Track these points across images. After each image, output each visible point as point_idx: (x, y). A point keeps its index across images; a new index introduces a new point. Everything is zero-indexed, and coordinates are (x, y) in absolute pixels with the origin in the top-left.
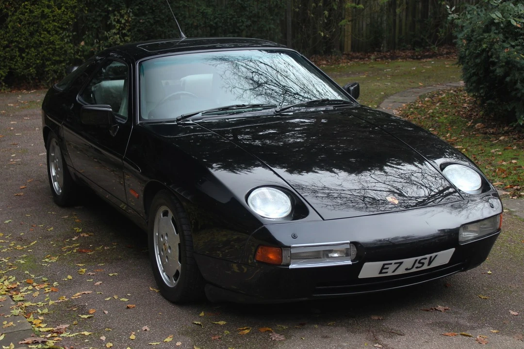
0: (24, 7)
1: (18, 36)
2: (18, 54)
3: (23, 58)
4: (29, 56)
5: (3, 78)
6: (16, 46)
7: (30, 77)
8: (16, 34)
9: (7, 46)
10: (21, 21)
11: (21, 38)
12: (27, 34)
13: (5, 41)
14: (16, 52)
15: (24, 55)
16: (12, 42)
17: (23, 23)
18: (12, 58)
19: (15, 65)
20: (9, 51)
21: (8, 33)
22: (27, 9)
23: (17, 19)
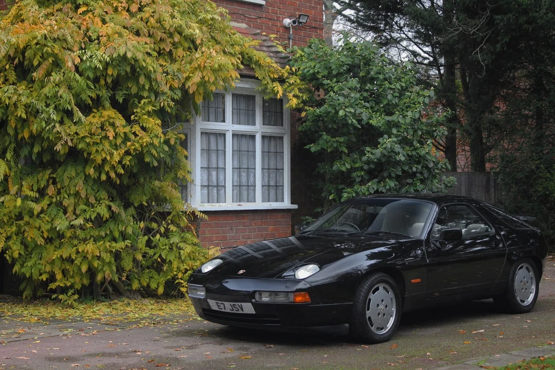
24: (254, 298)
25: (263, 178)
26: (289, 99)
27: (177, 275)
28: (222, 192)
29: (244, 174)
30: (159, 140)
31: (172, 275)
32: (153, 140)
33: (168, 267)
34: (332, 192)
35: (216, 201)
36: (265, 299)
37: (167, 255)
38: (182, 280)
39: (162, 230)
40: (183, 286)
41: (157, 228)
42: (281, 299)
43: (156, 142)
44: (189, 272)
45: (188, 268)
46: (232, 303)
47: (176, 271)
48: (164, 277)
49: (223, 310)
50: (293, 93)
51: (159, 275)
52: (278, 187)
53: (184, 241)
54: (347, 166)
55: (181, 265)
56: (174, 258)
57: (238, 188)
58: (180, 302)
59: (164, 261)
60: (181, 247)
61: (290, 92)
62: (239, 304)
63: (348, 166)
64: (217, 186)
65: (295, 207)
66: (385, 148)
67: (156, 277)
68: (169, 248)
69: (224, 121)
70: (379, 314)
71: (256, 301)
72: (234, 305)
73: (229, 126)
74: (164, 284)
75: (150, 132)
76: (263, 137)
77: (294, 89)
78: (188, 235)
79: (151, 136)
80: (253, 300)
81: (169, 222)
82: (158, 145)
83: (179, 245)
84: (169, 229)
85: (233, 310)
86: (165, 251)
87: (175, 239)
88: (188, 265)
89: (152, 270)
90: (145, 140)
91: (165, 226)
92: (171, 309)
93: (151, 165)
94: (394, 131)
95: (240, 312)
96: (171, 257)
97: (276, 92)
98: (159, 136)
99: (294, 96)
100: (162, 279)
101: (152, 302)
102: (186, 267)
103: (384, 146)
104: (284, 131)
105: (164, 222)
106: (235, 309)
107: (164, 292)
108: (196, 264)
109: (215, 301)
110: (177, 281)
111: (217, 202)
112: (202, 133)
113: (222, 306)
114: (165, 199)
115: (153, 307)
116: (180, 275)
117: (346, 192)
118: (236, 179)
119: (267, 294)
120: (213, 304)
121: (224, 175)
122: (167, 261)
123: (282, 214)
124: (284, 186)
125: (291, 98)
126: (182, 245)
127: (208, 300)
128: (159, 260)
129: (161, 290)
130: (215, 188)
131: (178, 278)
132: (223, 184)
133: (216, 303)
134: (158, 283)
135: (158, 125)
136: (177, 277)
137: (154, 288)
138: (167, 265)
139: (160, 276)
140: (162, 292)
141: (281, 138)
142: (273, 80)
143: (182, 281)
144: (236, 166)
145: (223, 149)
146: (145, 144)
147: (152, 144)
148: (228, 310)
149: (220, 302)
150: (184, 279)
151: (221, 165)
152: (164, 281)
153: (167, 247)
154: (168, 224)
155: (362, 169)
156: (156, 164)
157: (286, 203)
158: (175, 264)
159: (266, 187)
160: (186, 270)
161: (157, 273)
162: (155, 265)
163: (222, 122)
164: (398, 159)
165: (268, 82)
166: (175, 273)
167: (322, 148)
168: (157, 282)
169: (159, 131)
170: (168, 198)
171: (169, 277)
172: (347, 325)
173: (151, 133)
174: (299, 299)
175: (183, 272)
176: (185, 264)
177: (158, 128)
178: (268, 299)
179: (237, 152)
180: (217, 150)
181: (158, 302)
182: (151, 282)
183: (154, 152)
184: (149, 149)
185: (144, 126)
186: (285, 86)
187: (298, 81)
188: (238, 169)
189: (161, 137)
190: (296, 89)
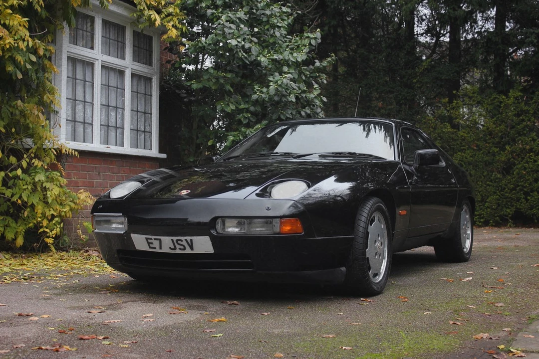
0: (529, 157)
1: (522, 181)
2: (523, 196)
3: (527, 200)
4: (533, 199)
5: (510, 216)
6: (521, 190)
7: (535, 217)
8: (521, 180)
9: (514, 189)
10: (525, 169)
11: (525, 183)
12: (531, 180)
13: (511, 185)
14: (521, 195)
15: (529, 198)
16: (518, 186)
17: (527, 170)
18: (518, 200)
19: (520, 206)
20: (515, 193)
21: (514, 178)
22: (531, 159)
23: (522, 167)
24: (214, 228)
25: (132, 121)
26: (168, 28)
27: (41, 222)
28: (89, 130)
29: (113, 114)
30: (26, 43)
31: (35, 222)
32: (18, 44)
33: (30, 212)
34: (211, 137)
35: (82, 140)
36: (233, 229)
37: (28, 197)
38: (47, 228)
39: (24, 164)
40: (48, 237)
41: (17, 163)
42: (258, 229)
43: (22, 45)
44: (56, 219)
45: (55, 214)
46: (175, 238)
47: (40, 218)
48: (24, 226)
49: (158, 250)
50: (172, 23)
51: (17, 223)
52: (147, 132)
53: (50, 180)
54: (231, 107)
55: (47, 210)
56: (37, 201)
57: (106, 127)
58: (44, 256)
59: (25, 204)
60: (47, 187)
61: (169, 22)
62: (189, 238)
63: (233, 107)
64: (84, 123)
65: (164, 156)
66: (280, 86)
67: (13, 225)
68: (32, 189)
69: (92, 48)
70: (376, 254)
71: (217, 233)
72: (177, 241)
73: (98, 54)
74: (24, 233)
75: (13, 33)
76: (133, 75)
77: (172, 19)
78: (56, 174)
79: (16, 38)
80: (213, 232)
81: (33, 155)
82: (25, 49)
83: (44, 185)
84: (33, 163)
85: (175, 249)
86: (27, 192)
87: (40, 177)
88: (55, 210)
89: (7, 218)
90: (7, 41)
91: (28, 160)
92: (35, 264)
93: (14, 78)
94: (285, 69)
95: (188, 251)
96: (35, 200)
97: (153, 19)
98: (26, 39)
99: (173, 26)
100: (21, 228)
101: (7, 257)
102: (52, 212)
103: (279, 83)
104: (153, 72)
105: (25, 156)
106: (178, 246)
107: (23, 243)
108: (65, 210)
109: (144, 236)
110: (41, 230)
111: (84, 142)
112: (69, 58)
113: (156, 244)
114: (27, 128)
115: (11, 262)
116: (45, 223)
117: (231, 135)
118: (103, 117)
119: (235, 221)
120: (140, 242)
121: (91, 111)
122: (29, 204)
123: (151, 163)
124: (152, 132)
125: (171, 27)
126: (48, 185)
127: (132, 235)
128: (19, 202)
129: (20, 241)
130: (82, 126)
131: (42, 227)
132: (90, 122)
133: (147, 239)
134: (16, 233)
135: (25, 26)
136: (41, 225)
137: (10, 239)
138: (29, 209)
139: (18, 225)
140: (22, 244)
141: (150, 79)
142: (150, 7)
143: (48, 230)
144: (104, 103)
145: (90, 80)
146: (8, 46)
147: (18, 49)
148: (166, 249)
149: (153, 237)
150: (49, 228)
151: (88, 99)
152: (24, 231)
153: (30, 187)
154: (31, 159)
155: (247, 110)
156: (20, 76)
157: (154, 152)
158: (39, 209)
159: (136, 131)
160: (53, 216)
161: (14, 221)
162: (11, 211)
163: (90, 49)
164: (290, 99)
165: (144, 8)
166: (39, 219)
167: (204, 86)
168: (15, 231)
169: (25, 33)
170: (31, 125)
171: (31, 225)
172: (343, 269)
173: (15, 35)
174: (287, 228)
175: (50, 218)
176: (51, 209)
177: (24, 30)
178: (237, 230)
179: (106, 86)
180: (85, 81)
181: (15, 257)
182: (7, 231)
183: (19, 58)
184: (13, 54)
185: (7, 23)
186: (163, 15)
187: (178, 11)
188: (106, 106)
189: (28, 41)
190: (175, 19)
